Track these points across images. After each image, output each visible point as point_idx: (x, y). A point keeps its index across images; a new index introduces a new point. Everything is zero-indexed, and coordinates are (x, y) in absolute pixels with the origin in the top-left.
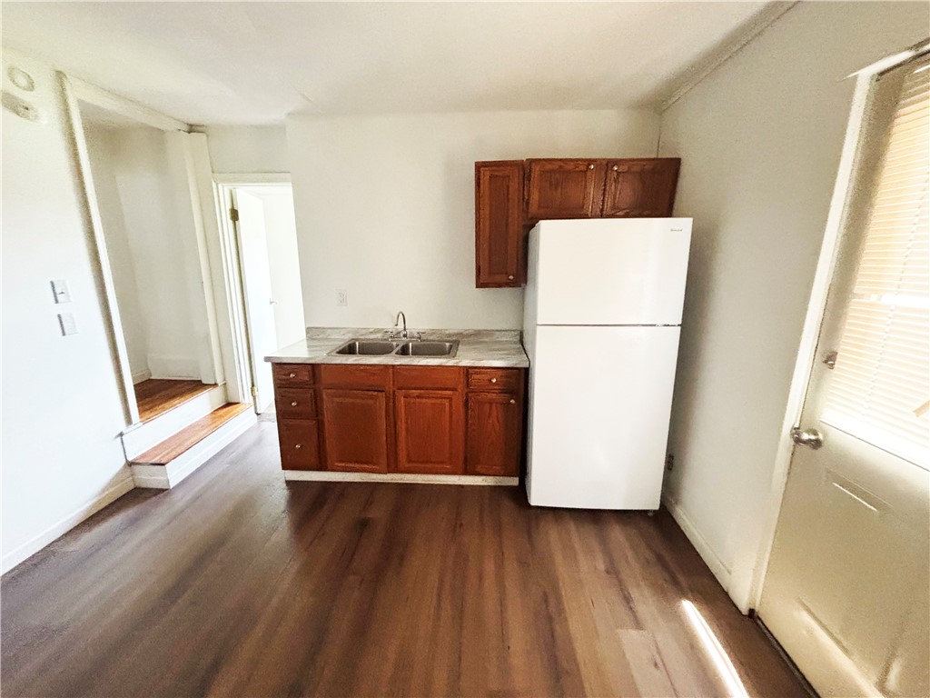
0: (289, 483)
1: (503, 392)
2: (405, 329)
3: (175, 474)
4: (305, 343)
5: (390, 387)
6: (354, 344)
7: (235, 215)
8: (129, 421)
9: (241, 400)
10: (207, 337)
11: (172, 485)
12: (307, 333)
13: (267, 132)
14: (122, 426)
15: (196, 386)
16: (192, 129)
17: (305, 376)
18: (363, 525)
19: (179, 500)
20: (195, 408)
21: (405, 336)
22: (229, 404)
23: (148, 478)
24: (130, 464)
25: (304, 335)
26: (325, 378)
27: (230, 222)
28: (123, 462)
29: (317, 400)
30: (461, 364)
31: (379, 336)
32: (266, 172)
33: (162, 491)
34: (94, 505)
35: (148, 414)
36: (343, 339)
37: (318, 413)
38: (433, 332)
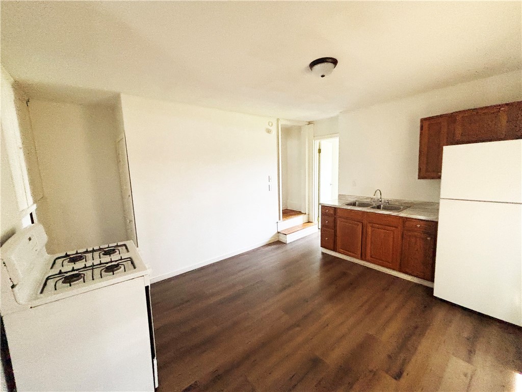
0: (323, 253)
1: (424, 233)
2: (381, 198)
3: (289, 239)
4: (337, 201)
5: (365, 222)
6: (356, 203)
7: (320, 151)
8: (280, 219)
9: (313, 221)
10: (305, 196)
11: (287, 243)
12: (339, 197)
13: (333, 120)
14: (278, 220)
15: (300, 213)
16: (310, 123)
17: (332, 212)
18: (344, 274)
19: (288, 247)
20: (298, 220)
21: (380, 201)
22: (309, 222)
23: (282, 238)
24: (278, 233)
25: (337, 198)
26: (339, 213)
27: (318, 154)
28: (276, 232)
29: (335, 221)
30: (400, 215)
31: (369, 200)
32: (332, 134)
33: (285, 243)
34: (269, 241)
35: (285, 219)
36: (352, 200)
37: (335, 226)
38: (397, 201)
